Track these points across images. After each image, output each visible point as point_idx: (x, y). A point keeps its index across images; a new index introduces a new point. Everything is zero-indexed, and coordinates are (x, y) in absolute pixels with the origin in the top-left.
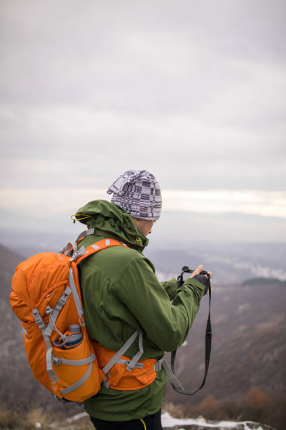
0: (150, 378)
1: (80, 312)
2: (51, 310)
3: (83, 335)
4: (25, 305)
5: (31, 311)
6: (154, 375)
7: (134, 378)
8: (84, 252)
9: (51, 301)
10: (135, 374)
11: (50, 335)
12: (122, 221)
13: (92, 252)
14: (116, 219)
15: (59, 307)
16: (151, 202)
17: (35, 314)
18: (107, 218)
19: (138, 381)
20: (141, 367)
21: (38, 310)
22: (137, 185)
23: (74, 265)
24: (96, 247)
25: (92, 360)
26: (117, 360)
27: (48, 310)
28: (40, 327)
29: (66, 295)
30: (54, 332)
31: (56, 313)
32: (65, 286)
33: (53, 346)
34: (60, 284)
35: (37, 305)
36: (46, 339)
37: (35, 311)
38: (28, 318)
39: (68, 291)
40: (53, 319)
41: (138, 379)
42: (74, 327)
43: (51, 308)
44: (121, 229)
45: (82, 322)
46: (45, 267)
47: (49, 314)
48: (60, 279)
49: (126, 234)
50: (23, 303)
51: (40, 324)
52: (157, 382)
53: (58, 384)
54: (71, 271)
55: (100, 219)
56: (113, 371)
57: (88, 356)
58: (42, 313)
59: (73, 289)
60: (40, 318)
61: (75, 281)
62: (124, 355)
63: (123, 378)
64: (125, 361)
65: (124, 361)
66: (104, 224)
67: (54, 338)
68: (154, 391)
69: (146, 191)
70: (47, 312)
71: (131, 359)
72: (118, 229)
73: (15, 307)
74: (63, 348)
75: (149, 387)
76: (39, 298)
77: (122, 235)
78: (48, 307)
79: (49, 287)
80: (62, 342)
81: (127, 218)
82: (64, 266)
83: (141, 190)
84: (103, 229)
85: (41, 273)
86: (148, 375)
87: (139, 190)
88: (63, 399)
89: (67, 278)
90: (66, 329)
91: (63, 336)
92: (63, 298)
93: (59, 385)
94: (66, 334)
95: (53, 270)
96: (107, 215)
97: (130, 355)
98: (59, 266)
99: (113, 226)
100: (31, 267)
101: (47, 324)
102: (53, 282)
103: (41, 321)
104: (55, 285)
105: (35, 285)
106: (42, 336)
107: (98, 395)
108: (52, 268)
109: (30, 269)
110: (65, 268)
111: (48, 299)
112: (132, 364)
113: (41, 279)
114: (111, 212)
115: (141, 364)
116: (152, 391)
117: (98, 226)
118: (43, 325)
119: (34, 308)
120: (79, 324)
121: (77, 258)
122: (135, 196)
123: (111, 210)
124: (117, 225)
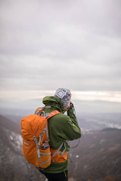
5: (32, 136)
8: (49, 115)
10: (63, 157)
13: (52, 115)
15: (42, 135)
17: (35, 137)
18: (56, 103)
19: (64, 159)
20: (65, 154)
24: (53, 113)
26: (58, 152)
30: (40, 143)
32: (44, 127)
33: (40, 148)
35: (36, 134)
36: (37, 146)
39: (45, 129)
46: (38, 120)
50: (29, 134)
58: (37, 137)
60: (36, 139)
61: (47, 125)
62: (60, 150)
63: (60, 158)
65: (60, 152)
66: (55, 105)
67: (40, 146)
71: (62, 151)
72: (60, 107)
76: (37, 132)
83: (68, 97)
85: (38, 123)
89: (45, 125)
90: (44, 142)
91: (43, 145)
92: (44, 132)
95: (41, 122)
97: (62, 150)
98: (43, 120)
99: (58, 106)
101: (38, 141)
104: (42, 127)
111: (40, 132)
112: (63, 153)
113: (38, 125)
114: (59, 102)
118: (37, 142)
119: (34, 135)
121: (47, 117)
122: (66, 99)
123: (59, 101)
124: (59, 106)
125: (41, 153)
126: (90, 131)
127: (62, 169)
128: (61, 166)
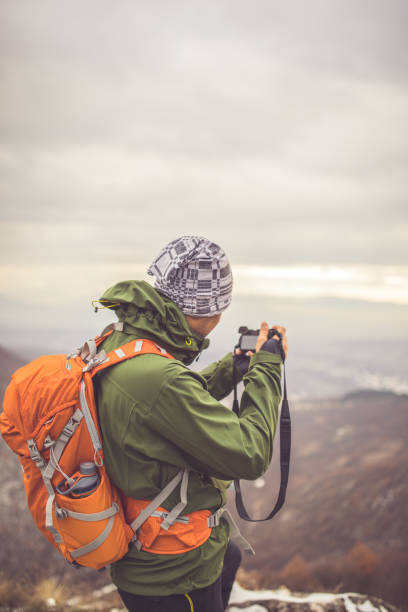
0: (199, 538)
1: (97, 445)
2: (52, 443)
3: (100, 478)
4: (17, 433)
5: (25, 442)
6: (207, 533)
7: (175, 537)
8: (104, 359)
9: (51, 430)
10: (176, 533)
11: (51, 477)
12: (164, 315)
13: (115, 361)
14: (155, 312)
15: (64, 438)
16: (214, 289)
17: (31, 447)
18: (141, 310)
19: (181, 541)
20: (186, 522)
21: (35, 441)
22: (192, 267)
23: (88, 377)
24: (120, 354)
25: (115, 512)
26: (151, 512)
27: (47, 442)
28: (38, 465)
29: (74, 421)
30: (56, 473)
31: (60, 447)
32: (74, 408)
33: (56, 492)
34: (65, 405)
35: (33, 434)
36: (47, 482)
37: (31, 442)
38: (22, 451)
39: (78, 415)
40: (55, 456)
41: (181, 538)
42: (87, 466)
43: (52, 439)
44: (162, 326)
45: (99, 461)
46: (44, 380)
47: (49, 448)
48: (66, 399)
49: (170, 334)
50: (14, 430)
51: (39, 461)
52: (212, 542)
53: (65, 543)
54: (83, 386)
55: (131, 310)
56: (145, 527)
57: (107, 507)
58: (40, 447)
59: (85, 412)
60: (37, 453)
61: (88, 402)
62: (162, 506)
63: (158, 536)
64: (161, 513)
66: (137, 319)
67: (57, 482)
68: (205, 556)
69: (205, 275)
70: (47, 445)
71: (169, 511)
72: (157, 327)
73: (4, 435)
74: (70, 496)
75: (199, 550)
76: (35, 426)
77: (164, 335)
78: (48, 439)
79: (48, 410)
80: (68, 486)
81: (172, 310)
82: (71, 380)
83: (197, 275)
84: (134, 325)
85: (38, 390)
86: (196, 533)
87: (194, 275)
88: (74, 562)
89: (77, 397)
90: (75, 469)
91: (70, 480)
92: (70, 426)
93: (68, 546)
94: (74, 476)
95: (56, 386)
96: (142, 305)
98: (65, 380)
99: (150, 323)
100: (27, 379)
101: (47, 461)
102: (54, 404)
103: (39, 457)
104: (58, 408)
105: (29, 406)
106: (41, 478)
107: (125, 558)
108: (54, 383)
109: (24, 382)
110: (73, 383)
111: (48, 428)
112: (170, 519)
113: (38, 399)
114: (148, 302)
115: (187, 518)
116: (202, 555)
117: (129, 320)
118: (41, 463)
119: (30, 438)
120: (93, 462)
121: (93, 367)
122: (189, 285)
123: (148, 298)
124: (155, 321)
125: (60, 511)
126: (303, 401)
127: (176, 582)
128: (171, 569)
